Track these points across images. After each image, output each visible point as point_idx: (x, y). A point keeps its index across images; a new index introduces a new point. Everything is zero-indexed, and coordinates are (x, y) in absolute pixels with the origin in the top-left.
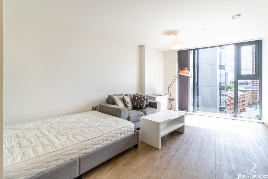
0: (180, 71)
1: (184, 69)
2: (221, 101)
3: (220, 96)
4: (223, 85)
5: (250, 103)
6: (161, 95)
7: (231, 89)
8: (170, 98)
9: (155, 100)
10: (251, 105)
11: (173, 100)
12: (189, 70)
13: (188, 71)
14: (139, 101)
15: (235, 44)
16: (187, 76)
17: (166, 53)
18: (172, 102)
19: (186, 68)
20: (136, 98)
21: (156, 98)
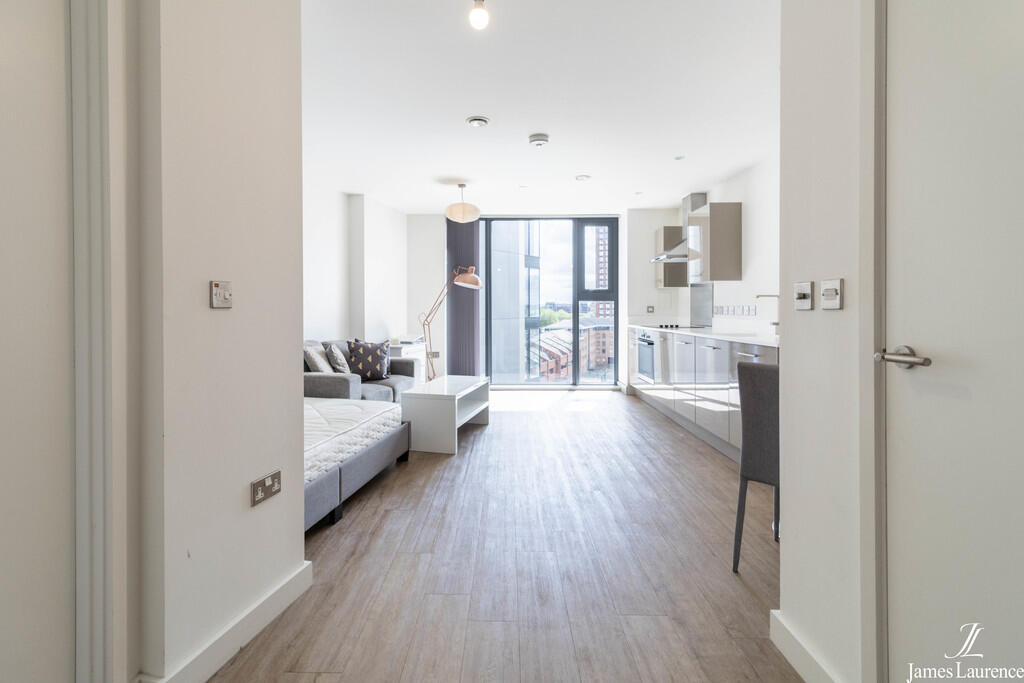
0: (455, 276)
1: (466, 272)
2: (529, 358)
3: (528, 346)
4: (535, 313)
5: (592, 366)
6: (410, 343)
7: (548, 327)
8: (429, 350)
9: (400, 356)
10: (592, 370)
11: (436, 355)
12: (477, 272)
13: (476, 276)
14: (370, 359)
15: (574, 219)
16: (473, 290)
17: (414, 221)
18: (435, 360)
19: (471, 268)
20: (361, 351)
21: (403, 350)
